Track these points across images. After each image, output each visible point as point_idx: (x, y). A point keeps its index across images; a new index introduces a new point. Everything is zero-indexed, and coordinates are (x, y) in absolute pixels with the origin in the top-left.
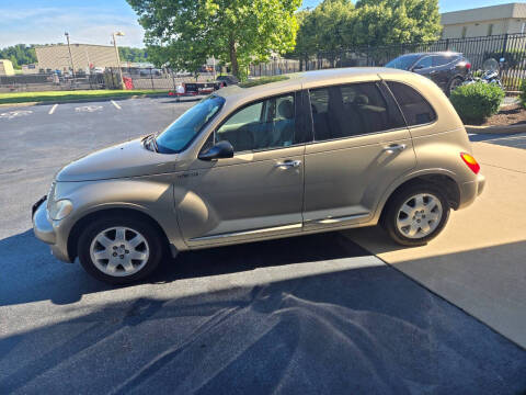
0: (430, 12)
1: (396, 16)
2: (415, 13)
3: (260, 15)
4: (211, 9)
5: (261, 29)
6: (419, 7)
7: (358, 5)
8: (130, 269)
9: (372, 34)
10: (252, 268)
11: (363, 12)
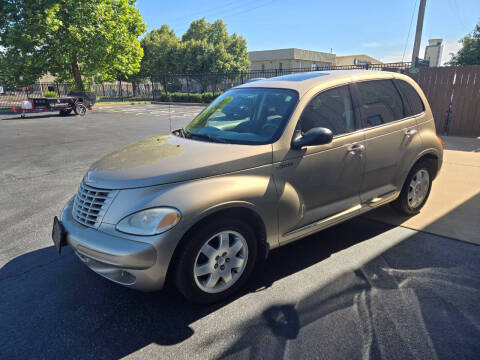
0: (242, 50)
1: (217, 51)
2: (231, 49)
3: (109, 36)
4: (53, 25)
5: (109, 49)
6: (234, 45)
7: (185, 38)
8: (229, 280)
9: (200, 63)
10: (328, 256)
11: (190, 44)
